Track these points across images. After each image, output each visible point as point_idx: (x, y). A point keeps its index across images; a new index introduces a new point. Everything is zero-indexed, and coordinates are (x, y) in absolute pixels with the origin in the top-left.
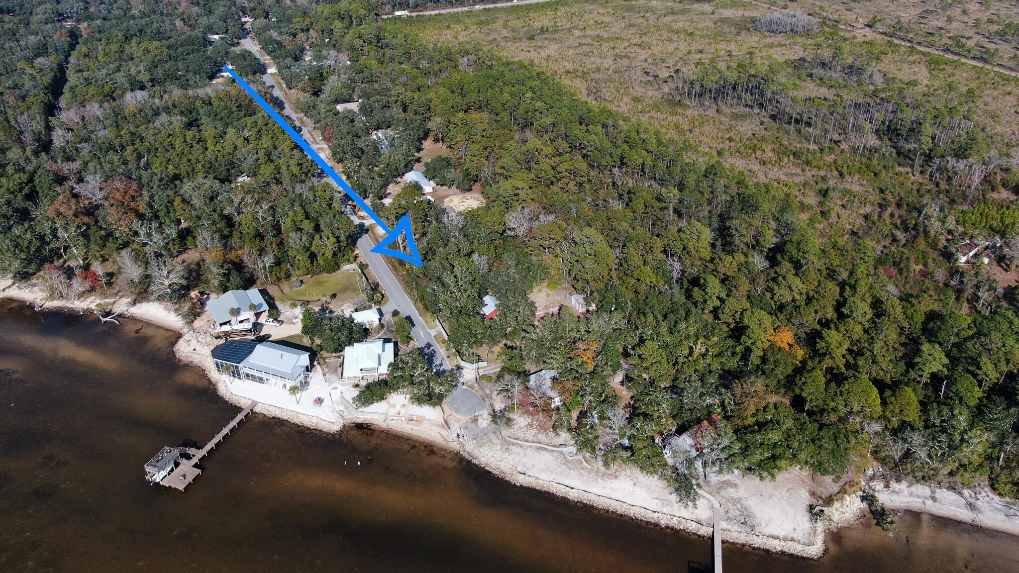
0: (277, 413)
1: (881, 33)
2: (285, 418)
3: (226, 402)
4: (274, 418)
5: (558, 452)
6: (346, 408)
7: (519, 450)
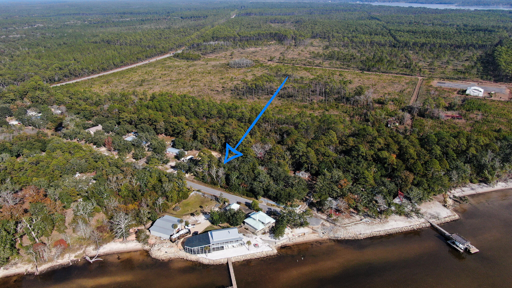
0: (244, 258)
1: (277, 62)
2: (249, 258)
3: (213, 265)
4: (244, 261)
5: (362, 222)
6: (269, 243)
7: (350, 228)
